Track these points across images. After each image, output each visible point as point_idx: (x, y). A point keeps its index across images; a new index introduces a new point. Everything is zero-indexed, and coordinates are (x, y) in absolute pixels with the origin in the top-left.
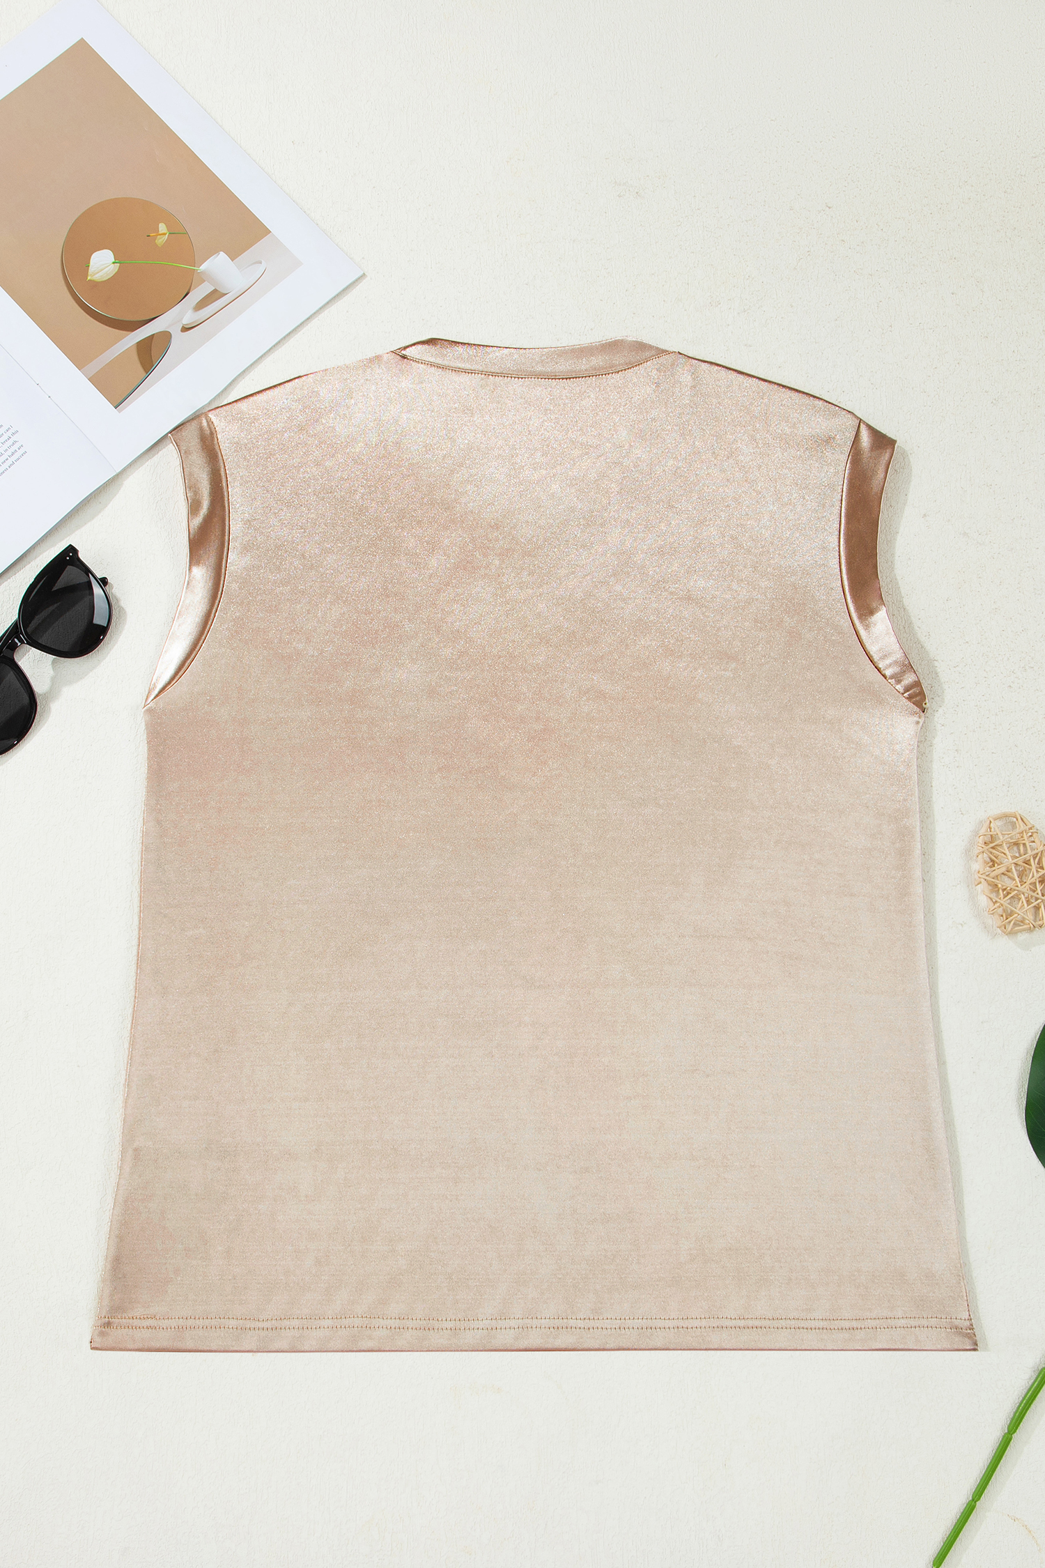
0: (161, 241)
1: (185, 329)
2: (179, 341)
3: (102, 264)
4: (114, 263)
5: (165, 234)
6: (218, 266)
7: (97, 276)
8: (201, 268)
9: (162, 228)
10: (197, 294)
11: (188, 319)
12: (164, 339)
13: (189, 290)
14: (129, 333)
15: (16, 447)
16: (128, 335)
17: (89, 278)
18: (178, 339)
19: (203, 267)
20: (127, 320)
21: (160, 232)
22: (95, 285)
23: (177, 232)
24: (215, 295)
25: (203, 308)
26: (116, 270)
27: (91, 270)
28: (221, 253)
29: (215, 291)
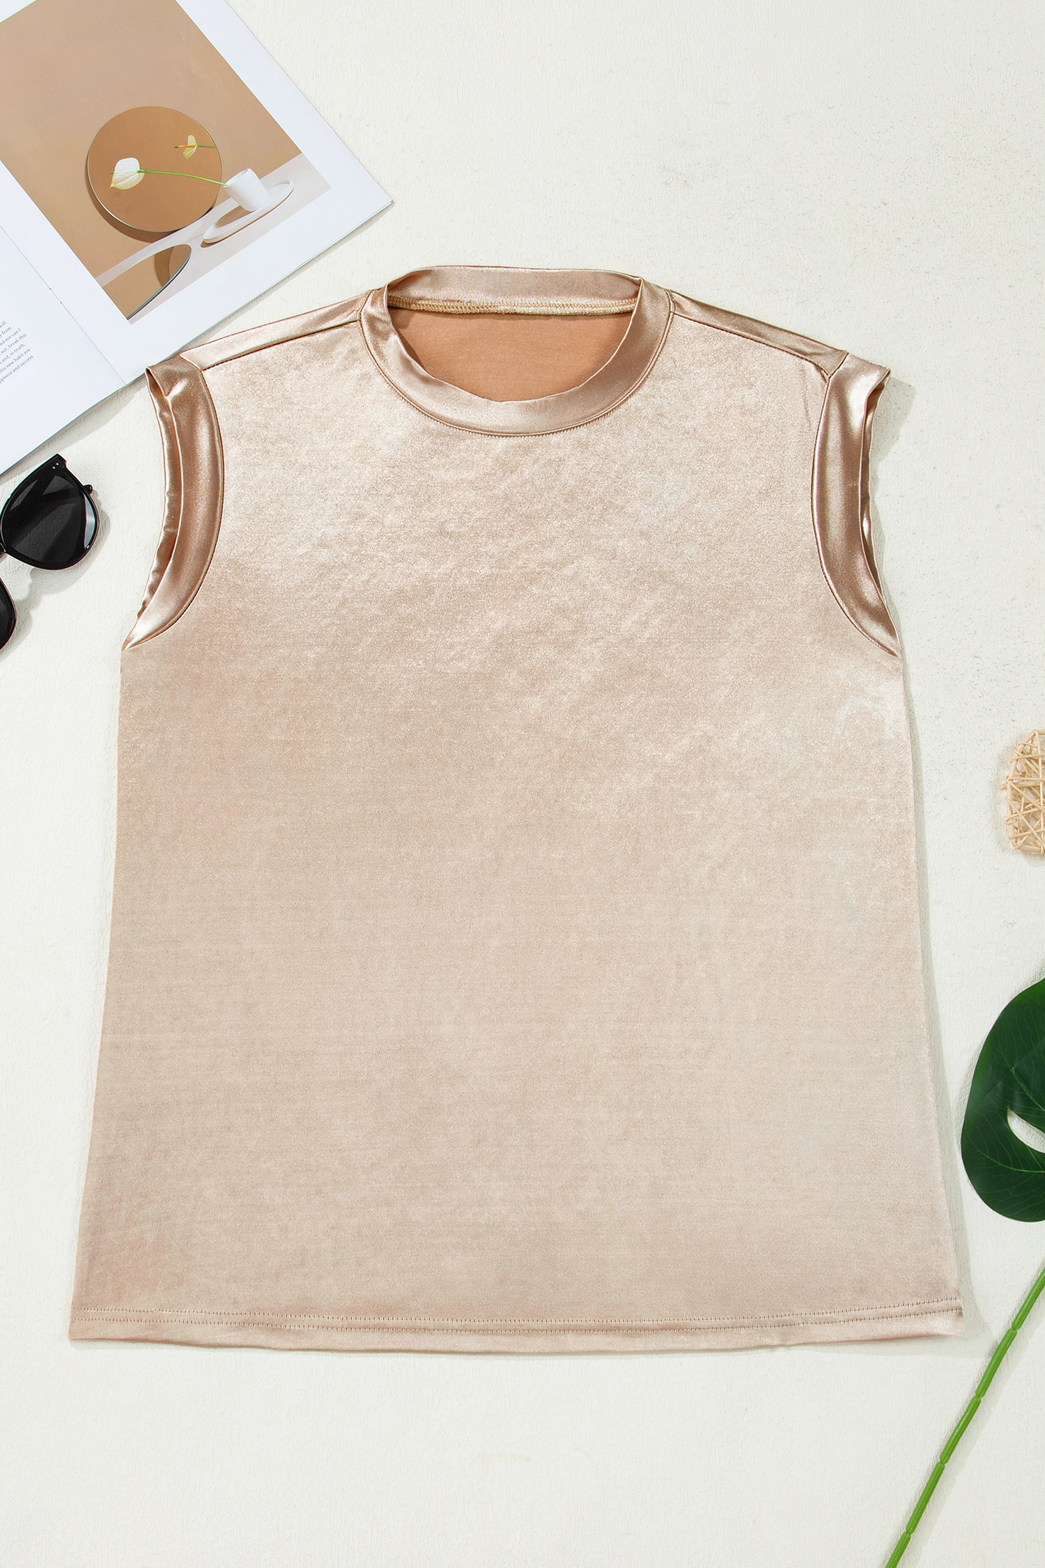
0: (189, 153)
1: (206, 244)
2: (198, 256)
3: (127, 172)
4: (139, 172)
5: (194, 147)
6: (245, 183)
7: (120, 184)
8: (227, 183)
9: (191, 140)
10: (221, 210)
11: (209, 234)
12: (183, 252)
13: (214, 203)
14: (148, 244)
15: (22, 351)
16: (147, 246)
17: (112, 185)
18: (197, 254)
19: (229, 183)
20: (148, 230)
21: (189, 145)
22: (118, 193)
23: (206, 145)
24: (239, 212)
25: (225, 224)
26: (141, 180)
27: (115, 177)
28: (249, 170)
29: (240, 208)
